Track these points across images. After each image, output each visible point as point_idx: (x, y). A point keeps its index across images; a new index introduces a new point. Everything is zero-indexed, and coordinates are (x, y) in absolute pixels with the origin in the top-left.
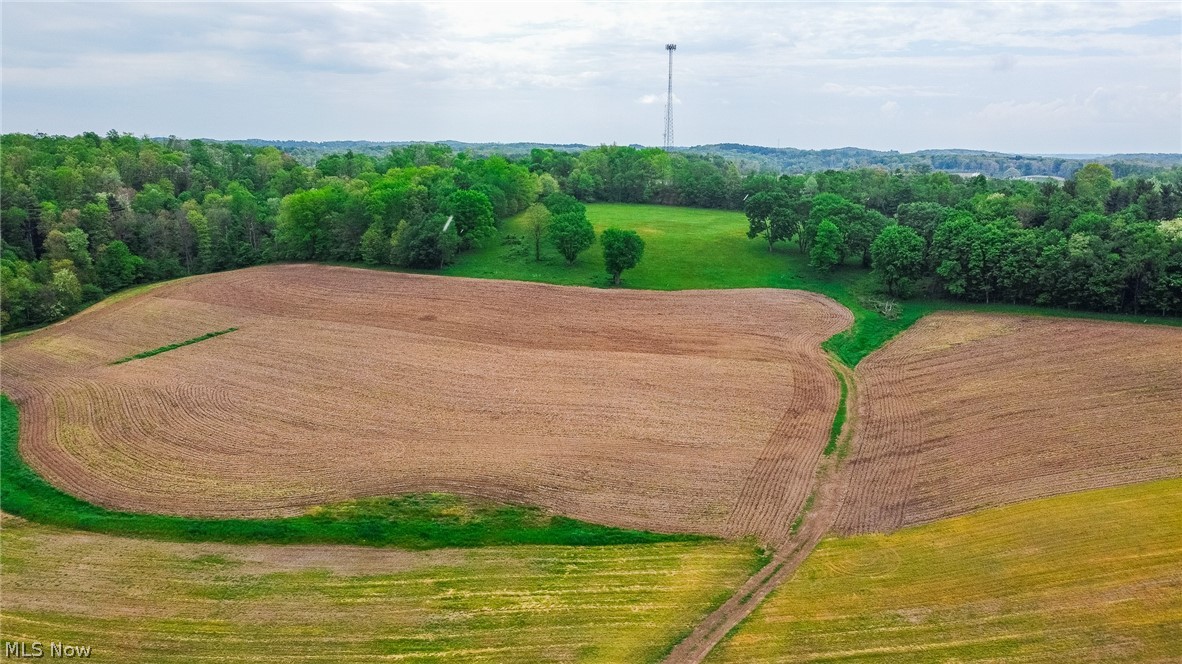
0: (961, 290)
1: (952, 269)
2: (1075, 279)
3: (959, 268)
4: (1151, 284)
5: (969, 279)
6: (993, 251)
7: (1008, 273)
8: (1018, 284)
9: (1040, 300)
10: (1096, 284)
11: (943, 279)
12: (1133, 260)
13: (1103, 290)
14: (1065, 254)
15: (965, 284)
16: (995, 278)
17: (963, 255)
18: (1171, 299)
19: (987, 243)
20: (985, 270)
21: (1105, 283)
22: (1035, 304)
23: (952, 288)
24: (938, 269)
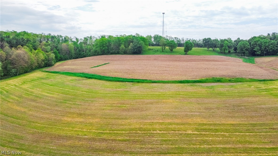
1: (258, 49)
7: (271, 48)
15: (260, 52)
17: (260, 46)
19: (265, 43)
22: (276, 55)
23: (258, 53)
24: (254, 49)
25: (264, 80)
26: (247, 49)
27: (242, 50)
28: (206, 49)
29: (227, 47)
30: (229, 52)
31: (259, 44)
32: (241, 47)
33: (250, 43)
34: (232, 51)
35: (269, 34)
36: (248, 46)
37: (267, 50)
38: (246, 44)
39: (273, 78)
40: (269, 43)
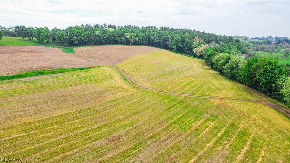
1: (75, 39)
2: (98, 39)
4: (110, 39)
5: (78, 41)
6: (83, 35)
7: (86, 39)
8: (88, 41)
9: (92, 44)
10: (102, 39)
11: (73, 41)
12: (107, 35)
17: (77, 36)
19: (81, 33)
23: (75, 43)
24: (72, 39)
25: (84, 69)
26: (65, 38)
27: (60, 39)
28: (20, 38)
29: (45, 36)
30: (48, 42)
31: (75, 34)
32: (59, 37)
33: (67, 33)
34: (50, 41)
35: (83, 25)
36: (66, 36)
37: (83, 40)
38: (64, 34)
39: (91, 66)
40: (84, 33)
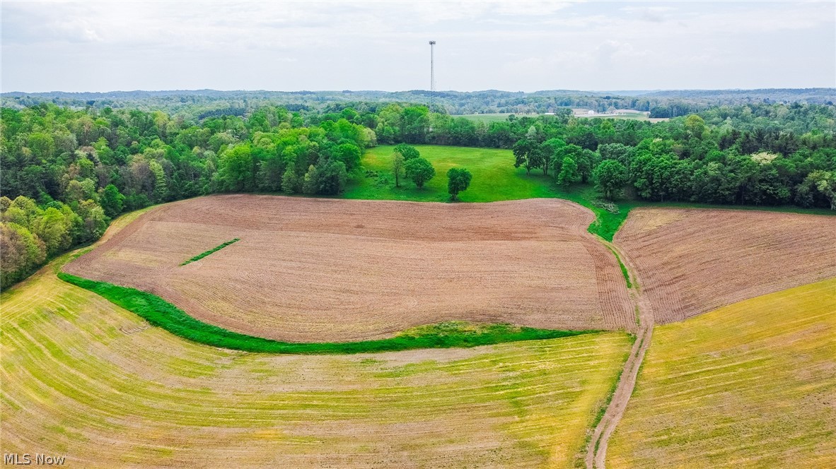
0: (648, 195)
1: (644, 184)
2: (712, 187)
3: (647, 183)
4: (751, 189)
5: (652, 189)
6: (667, 173)
7: (675, 185)
8: (681, 191)
9: (692, 199)
10: (722, 190)
11: (637, 189)
12: (742, 176)
13: (727, 193)
14: (706, 173)
15: (650, 191)
16: (668, 188)
17: (650, 176)
18: (761, 197)
19: (662, 169)
20: (662, 184)
21: (728, 189)
22: (689, 201)
23: (644, 193)
24: (636, 184)
27: (604, 183)
31: (647, 169)
